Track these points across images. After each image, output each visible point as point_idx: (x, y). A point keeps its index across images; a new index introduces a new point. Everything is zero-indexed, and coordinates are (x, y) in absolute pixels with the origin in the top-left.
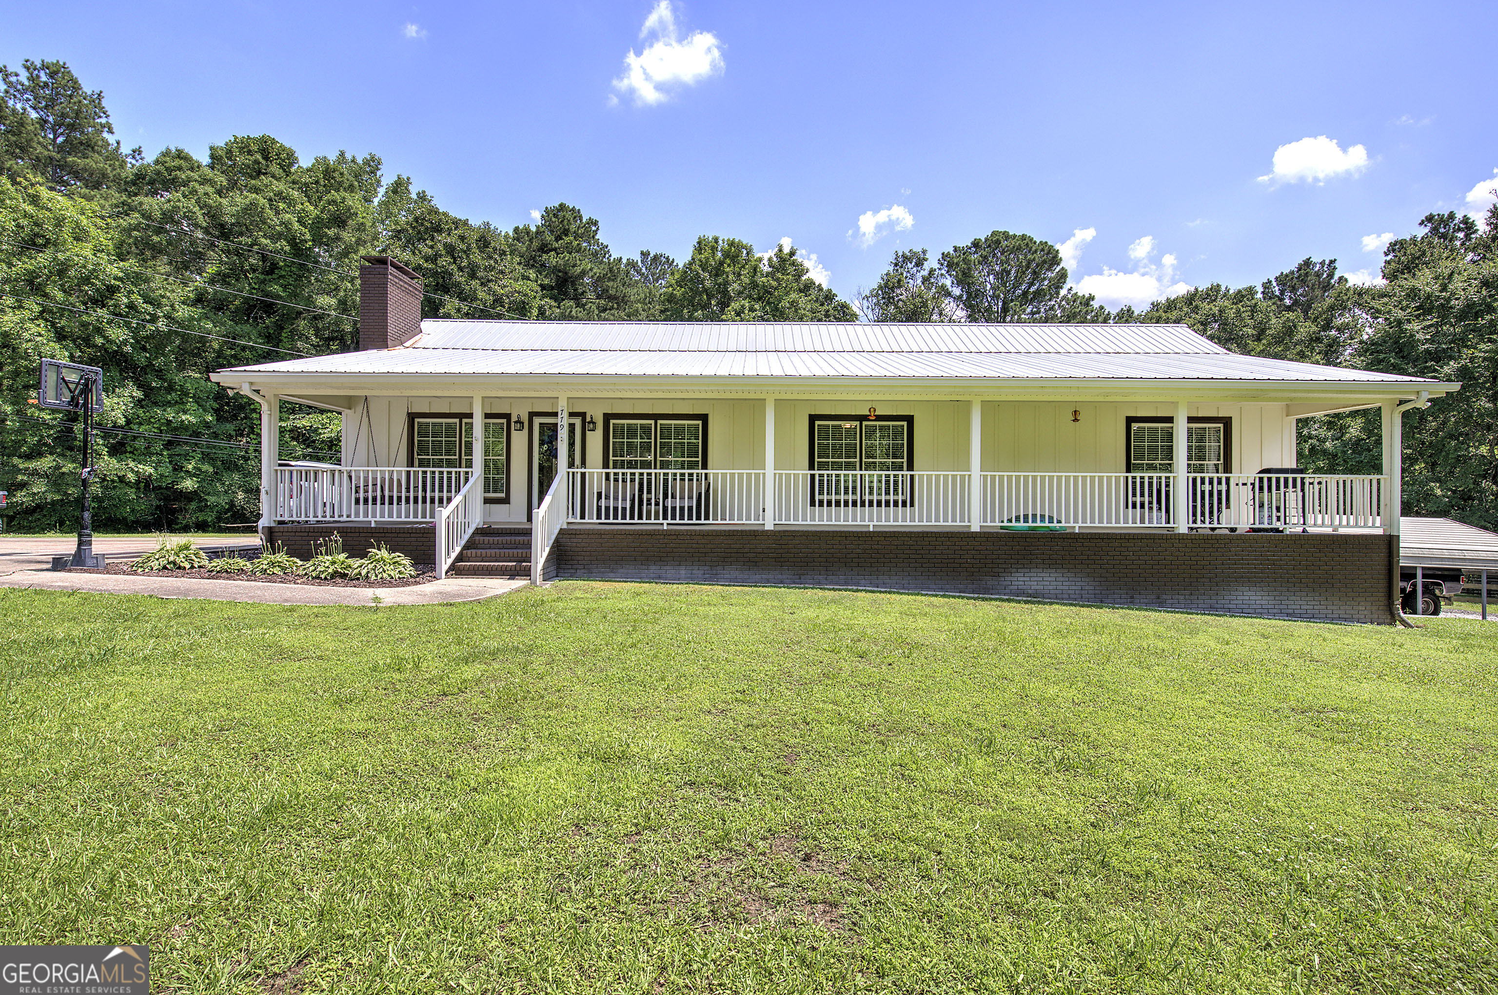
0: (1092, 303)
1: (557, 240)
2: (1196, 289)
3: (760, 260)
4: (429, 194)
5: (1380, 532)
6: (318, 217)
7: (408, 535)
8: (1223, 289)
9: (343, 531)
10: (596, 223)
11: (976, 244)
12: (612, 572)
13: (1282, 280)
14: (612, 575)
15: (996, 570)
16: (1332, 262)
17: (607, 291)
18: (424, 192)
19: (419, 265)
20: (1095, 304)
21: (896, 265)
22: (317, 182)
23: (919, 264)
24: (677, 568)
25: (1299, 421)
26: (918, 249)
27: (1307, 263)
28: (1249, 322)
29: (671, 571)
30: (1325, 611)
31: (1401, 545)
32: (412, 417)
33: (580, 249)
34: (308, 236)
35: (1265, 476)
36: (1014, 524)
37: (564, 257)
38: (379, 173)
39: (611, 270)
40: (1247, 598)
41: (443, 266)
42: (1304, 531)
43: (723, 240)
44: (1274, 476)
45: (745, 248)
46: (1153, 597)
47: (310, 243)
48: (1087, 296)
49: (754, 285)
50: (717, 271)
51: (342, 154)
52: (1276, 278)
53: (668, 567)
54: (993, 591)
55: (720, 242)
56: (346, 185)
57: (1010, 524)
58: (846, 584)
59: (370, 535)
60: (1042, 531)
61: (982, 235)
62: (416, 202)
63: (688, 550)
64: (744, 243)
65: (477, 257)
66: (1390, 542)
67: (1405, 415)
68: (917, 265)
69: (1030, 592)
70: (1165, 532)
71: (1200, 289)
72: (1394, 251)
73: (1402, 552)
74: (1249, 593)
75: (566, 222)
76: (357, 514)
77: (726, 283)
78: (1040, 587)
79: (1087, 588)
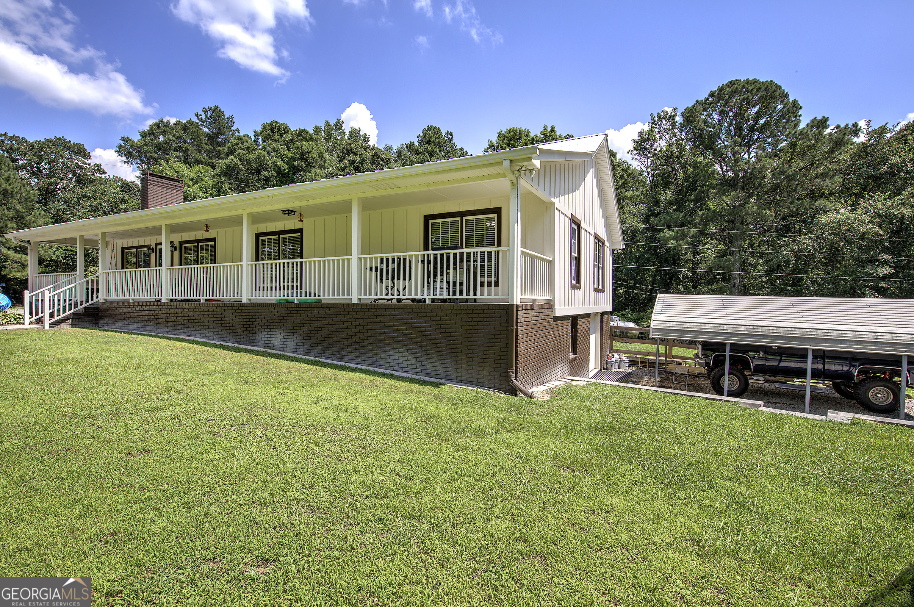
15: (254, 329)
30: (455, 374)
40: (397, 358)
46: (336, 353)
54: (252, 344)
69: (270, 345)
74: (399, 354)
78: (276, 342)
79: (299, 344)
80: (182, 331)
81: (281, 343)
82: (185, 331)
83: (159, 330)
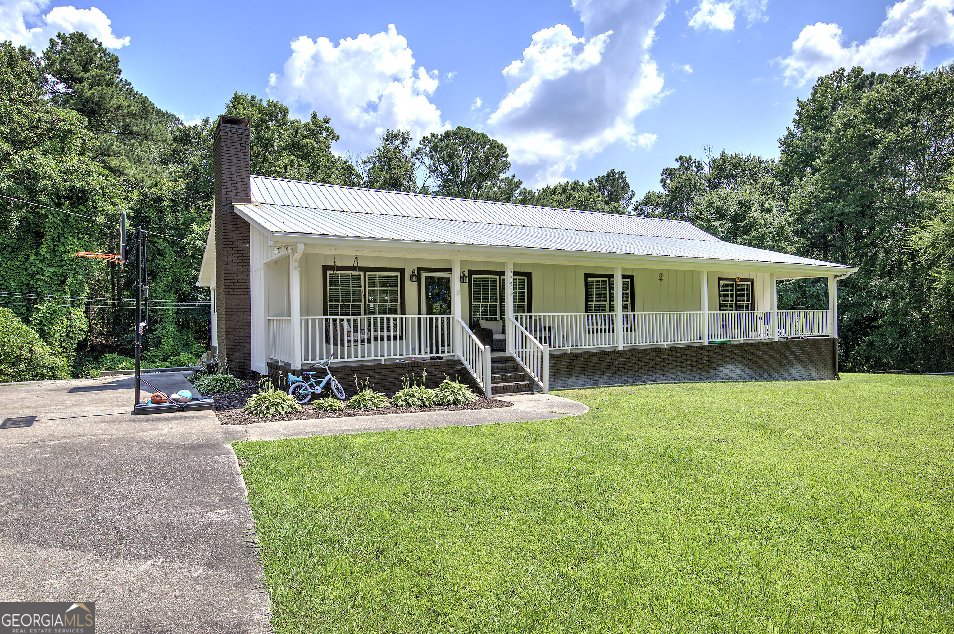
11: (448, 134)
13: (599, 180)
16: (623, 173)
21: (387, 140)
24: (576, 378)
26: (403, 130)
27: (613, 172)
29: (573, 381)
30: (817, 376)
32: (324, 269)
46: (768, 375)
54: (713, 378)
60: (729, 343)
63: (582, 366)
66: (834, 341)
68: (403, 142)
71: (569, 183)
78: (730, 374)
79: (747, 372)
80: (645, 377)
81: (734, 374)
82: (649, 377)
83: (617, 380)
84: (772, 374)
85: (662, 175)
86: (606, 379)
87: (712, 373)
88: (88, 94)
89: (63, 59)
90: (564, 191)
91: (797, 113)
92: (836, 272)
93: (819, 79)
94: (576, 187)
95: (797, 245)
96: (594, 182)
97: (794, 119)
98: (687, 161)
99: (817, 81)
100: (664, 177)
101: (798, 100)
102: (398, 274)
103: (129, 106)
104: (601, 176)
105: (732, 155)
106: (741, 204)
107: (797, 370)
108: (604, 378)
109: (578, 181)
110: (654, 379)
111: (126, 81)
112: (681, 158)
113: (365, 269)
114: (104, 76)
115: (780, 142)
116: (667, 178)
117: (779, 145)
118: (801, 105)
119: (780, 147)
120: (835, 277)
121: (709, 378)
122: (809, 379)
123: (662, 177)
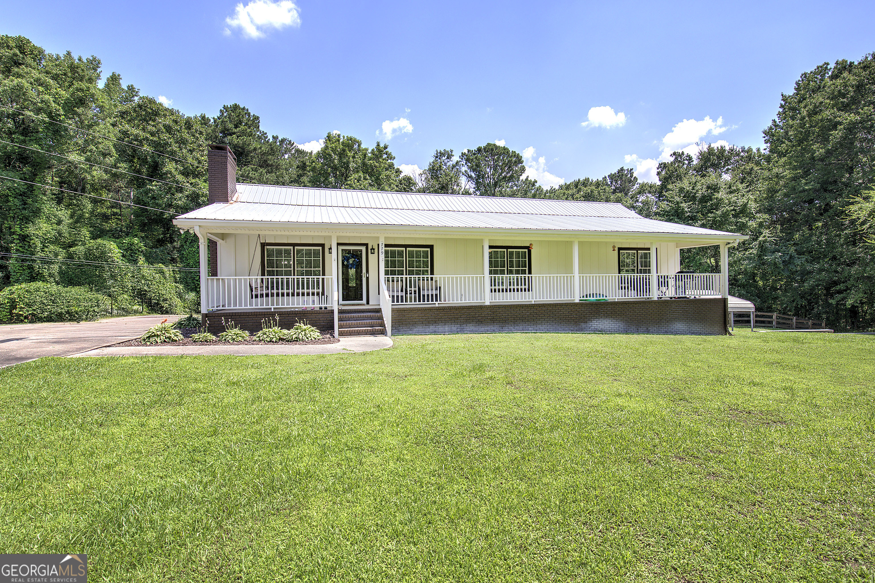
0: (536, 184)
1: (236, 128)
2: (579, 180)
3: (366, 150)
4: (136, 87)
5: (720, 297)
6: (68, 99)
7: (287, 315)
8: (590, 180)
9: (281, 314)
10: (258, 118)
11: (479, 150)
12: (410, 330)
13: (611, 177)
14: (410, 332)
15: (585, 320)
16: (631, 170)
17: (267, 161)
18: (132, 86)
19: (147, 137)
20: (537, 185)
21: (437, 157)
22: (65, 74)
23: (449, 157)
24: (444, 326)
25: (681, 250)
26: (448, 149)
27: (622, 169)
28: (603, 197)
29: (440, 328)
30: (704, 331)
31: (729, 302)
32: (263, 245)
33: (252, 134)
34: (62, 112)
35: (680, 274)
36: (588, 298)
37: (243, 139)
38: (99, 70)
39: (272, 149)
41: (165, 140)
42: (695, 297)
43: (344, 137)
44: (683, 274)
45: (358, 142)
46: (645, 328)
47: (63, 117)
48: (533, 180)
49: (364, 164)
50: (342, 154)
51: (69, 53)
52: (609, 176)
53: (439, 326)
54: (585, 330)
55: (342, 137)
56: (87, 78)
57: (587, 299)
58: (523, 330)
59: (295, 315)
60: (602, 301)
61: (483, 145)
62: (127, 92)
63: (449, 317)
64: (358, 139)
65: (186, 135)
66: (724, 301)
67: (729, 248)
68: (448, 158)
69: (599, 329)
70: (644, 300)
71: (581, 180)
72: (661, 167)
73: (729, 305)
75: (241, 116)
76: (251, 304)
77: (348, 163)
78: (603, 327)
79: (621, 326)
81: (607, 327)
84: (650, 328)
85: (658, 169)
86: (472, 328)
87: (583, 325)
88: (236, 142)
89: (222, 122)
90: (576, 186)
91: (782, 106)
92: (728, 240)
93: (802, 75)
94: (586, 183)
95: (758, 220)
96: (608, 178)
97: (779, 112)
98: (679, 155)
99: (801, 77)
100: (660, 170)
101: (782, 95)
102: (320, 248)
103: (260, 148)
104: (613, 173)
105: (718, 148)
106: (708, 187)
107: (679, 326)
108: (471, 327)
109: (588, 178)
110: (521, 329)
111: (263, 132)
112: (674, 154)
113: (294, 245)
114: (246, 130)
115: (765, 132)
116: (662, 170)
117: (764, 135)
118: (784, 98)
119: (764, 137)
120: (727, 245)
121: (581, 330)
122: (693, 334)
123: (658, 171)
